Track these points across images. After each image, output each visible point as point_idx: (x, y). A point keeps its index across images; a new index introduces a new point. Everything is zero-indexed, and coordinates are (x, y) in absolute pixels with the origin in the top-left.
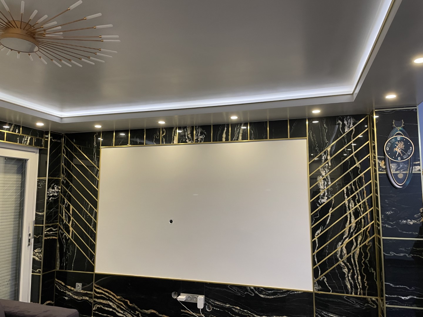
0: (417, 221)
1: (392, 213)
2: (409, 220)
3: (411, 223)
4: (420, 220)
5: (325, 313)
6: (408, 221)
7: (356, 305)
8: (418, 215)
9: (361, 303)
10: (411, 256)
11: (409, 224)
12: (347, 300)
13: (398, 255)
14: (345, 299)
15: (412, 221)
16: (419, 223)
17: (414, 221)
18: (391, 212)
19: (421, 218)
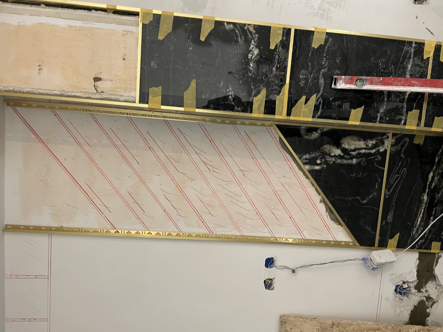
0: (253, 38)
1: (233, 89)
2: (250, 56)
3: (256, 52)
4: (251, 32)
5: (414, 232)
6: (252, 57)
7: (402, 173)
8: (239, 34)
9: (400, 164)
10: (325, 62)
11: (258, 57)
12: (392, 189)
13: (322, 89)
14: (390, 192)
15: (251, 51)
16: (257, 35)
17: (252, 46)
18: (229, 91)
19: (246, 30)
